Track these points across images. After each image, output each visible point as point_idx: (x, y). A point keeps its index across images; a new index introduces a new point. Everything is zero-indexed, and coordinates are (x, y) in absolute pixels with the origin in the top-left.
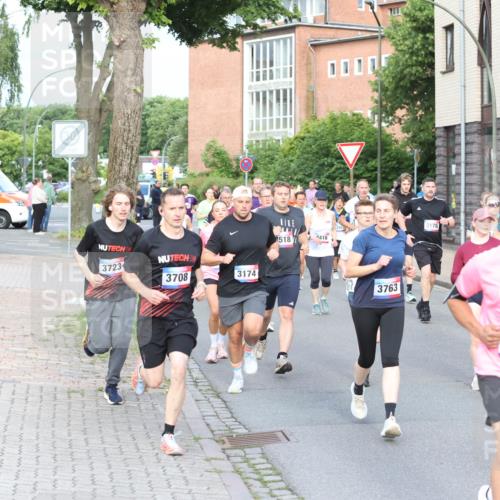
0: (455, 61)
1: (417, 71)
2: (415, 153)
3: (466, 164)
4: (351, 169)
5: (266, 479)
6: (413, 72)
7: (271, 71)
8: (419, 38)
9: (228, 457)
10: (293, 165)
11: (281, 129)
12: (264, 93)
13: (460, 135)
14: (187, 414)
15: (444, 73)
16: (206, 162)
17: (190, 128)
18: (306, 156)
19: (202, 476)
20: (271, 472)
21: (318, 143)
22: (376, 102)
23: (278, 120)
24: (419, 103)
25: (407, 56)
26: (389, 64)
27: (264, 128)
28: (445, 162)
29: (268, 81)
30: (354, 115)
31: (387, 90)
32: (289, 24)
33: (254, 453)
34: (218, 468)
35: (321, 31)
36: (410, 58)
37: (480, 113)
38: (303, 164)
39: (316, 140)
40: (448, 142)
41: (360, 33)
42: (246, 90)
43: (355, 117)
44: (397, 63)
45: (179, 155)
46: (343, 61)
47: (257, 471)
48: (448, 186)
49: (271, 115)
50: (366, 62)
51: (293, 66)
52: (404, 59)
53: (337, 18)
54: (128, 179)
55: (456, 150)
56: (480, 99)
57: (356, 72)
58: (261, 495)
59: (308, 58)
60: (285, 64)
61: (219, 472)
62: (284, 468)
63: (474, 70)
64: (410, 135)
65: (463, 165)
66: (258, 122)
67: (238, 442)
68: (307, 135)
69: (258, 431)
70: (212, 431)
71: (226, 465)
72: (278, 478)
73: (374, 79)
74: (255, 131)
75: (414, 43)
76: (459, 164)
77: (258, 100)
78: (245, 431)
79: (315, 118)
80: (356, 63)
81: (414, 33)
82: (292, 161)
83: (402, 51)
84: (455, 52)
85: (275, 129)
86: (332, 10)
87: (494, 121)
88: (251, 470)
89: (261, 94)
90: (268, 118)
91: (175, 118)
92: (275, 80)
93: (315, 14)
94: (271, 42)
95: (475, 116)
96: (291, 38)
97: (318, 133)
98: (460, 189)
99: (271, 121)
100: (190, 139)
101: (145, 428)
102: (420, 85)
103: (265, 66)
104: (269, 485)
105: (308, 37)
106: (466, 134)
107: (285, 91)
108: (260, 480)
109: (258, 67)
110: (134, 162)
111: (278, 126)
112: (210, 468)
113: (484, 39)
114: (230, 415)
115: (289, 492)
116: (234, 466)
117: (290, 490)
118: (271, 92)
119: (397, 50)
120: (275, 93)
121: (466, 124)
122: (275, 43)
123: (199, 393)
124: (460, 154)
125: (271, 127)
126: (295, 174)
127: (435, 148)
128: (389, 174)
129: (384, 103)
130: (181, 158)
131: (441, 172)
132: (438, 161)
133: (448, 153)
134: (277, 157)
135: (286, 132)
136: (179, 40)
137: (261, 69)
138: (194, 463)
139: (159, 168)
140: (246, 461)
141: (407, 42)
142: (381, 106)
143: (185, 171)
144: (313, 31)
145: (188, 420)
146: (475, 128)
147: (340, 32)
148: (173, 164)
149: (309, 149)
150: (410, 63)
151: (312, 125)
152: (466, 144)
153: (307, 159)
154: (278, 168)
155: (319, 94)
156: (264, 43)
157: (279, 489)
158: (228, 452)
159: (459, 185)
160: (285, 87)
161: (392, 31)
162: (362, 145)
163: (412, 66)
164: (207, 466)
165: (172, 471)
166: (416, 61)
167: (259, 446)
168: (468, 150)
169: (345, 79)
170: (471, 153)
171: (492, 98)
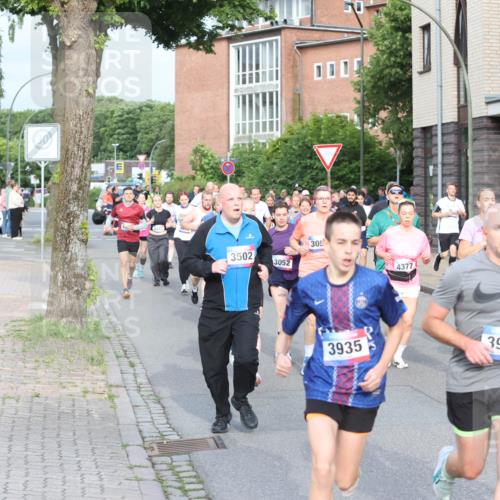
0: (432, 61)
1: (397, 73)
2: (396, 154)
3: (443, 165)
4: (328, 171)
5: (188, 487)
6: (393, 73)
7: (257, 74)
8: (398, 38)
9: (153, 465)
10: (275, 167)
11: (268, 132)
12: (251, 96)
13: (436, 135)
14: (121, 421)
15: (421, 73)
16: (192, 162)
17: (177, 132)
19: (120, 484)
20: (194, 480)
22: (358, 102)
23: (264, 123)
24: (401, 104)
25: (386, 56)
27: (251, 131)
28: (423, 163)
29: (254, 83)
30: (338, 117)
32: (275, 27)
33: (181, 461)
34: (140, 476)
35: (308, 34)
36: (389, 58)
37: (456, 113)
38: (285, 166)
39: (298, 141)
40: (425, 142)
41: (346, 35)
42: (232, 93)
43: (338, 120)
44: (378, 62)
45: (166, 159)
46: (328, 64)
47: (180, 479)
48: (426, 187)
49: (258, 117)
50: (352, 63)
51: (279, 68)
52: (383, 59)
53: (323, 21)
54: (80, 181)
55: (433, 151)
56: (456, 99)
57: (343, 75)
59: (295, 61)
60: (271, 67)
61: (138, 480)
62: (207, 475)
63: (450, 70)
64: (390, 136)
65: (440, 166)
66: (244, 125)
67: (167, 448)
68: (291, 136)
69: (190, 438)
70: (143, 438)
71: (148, 473)
72: (200, 486)
73: (356, 78)
74: (241, 134)
75: (393, 43)
76: (436, 165)
77: (244, 103)
78: (177, 438)
79: (300, 119)
80: (342, 65)
81: (395, 34)
82: (274, 164)
83: (381, 51)
84: (432, 52)
85: (261, 132)
86: (318, 12)
87: (470, 122)
88: (174, 478)
89: (247, 98)
90: (254, 121)
91: (164, 122)
92: (261, 83)
93: (300, 17)
94: (257, 44)
95: (451, 116)
96: (276, 41)
97: (301, 134)
98: (436, 190)
99: (258, 124)
100: (176, 143)
101: (74, 434)
103: (251, 69)
104: (190, 493)
105: (295, 39)
106: (443, 134)
107: (271, 94)
108: (180, 488)
109: (244, 70)
111: (264, 129)
112: (131, 476)
113: (460, 40)
114: (165, 421)
116: (157, 474)
117: (209, 498)
118: (257, 95)
119: (378, 49)
120: (261, 96)
121: (443, 125)
122: (260, 46)
123: (140, 398)
124: (436, 155)
125: (258, 130)
126: (278, 177)
127: (413, 149)
129: (367, 104)
130: (168, 162)
131: (419, 173)
132: (416, 162)
133: (425, 154)
134: (260, 159)
135: (273, 135)
137: (247, 72)
138: (116, 472)
140: (171, 468)
141: (386, 43)
142: (364, 107)
143: (171, 175)
144: (299, 33)
145: (120, 427)
146: (451, 128)
147: (326, 34)
148: (160, 167)
149: (292, 151)
150: (388, 63)
151: (297, 127)
152: (443, 144)
153: (290, 162)
154: (262, 172)
155: (306, 97)
156: (250, 45)
157: (198, 498)
158: (155, 459)
159: (436, 186)
160: (271, 90)
161: (374, 31)
162: (339, 147)
163: (392, 67)
164: (129, 474)
165: (91, 479)
166: (395, 62)
167: (188, 453)
168: (445, 151)
169: (331, 82)
170: (448, 154)
171: (468, 98)
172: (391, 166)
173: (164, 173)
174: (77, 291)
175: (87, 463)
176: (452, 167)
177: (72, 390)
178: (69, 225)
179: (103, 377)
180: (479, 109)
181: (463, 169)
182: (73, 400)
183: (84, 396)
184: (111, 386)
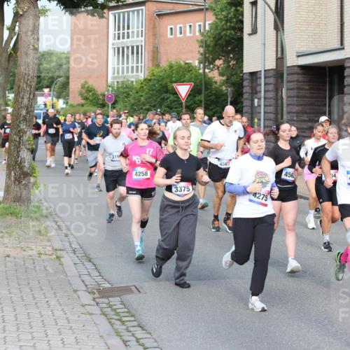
0: (258, 26)
1: (231, 33)
2: (228, 90)
3: (265, 98)
4: (184, 102)
5: (124, 319)
6: (228, 34)
7: (128, 33)
8: (232, 10)
9: (97, 304)
10: (142, 98)
11: (135, 73)
12: (123, 48)
13: (260, 78)
14: (68, 274)
15: (249, 35)
16: (81, 94)
18: (151, 92)
19: (79, 317)
20: (127, 314)
21: (160, 83)
22: (202, 54)
23: (132, 67)
24: (231, 56)
25: (223, 23)
26: (211, 29)
27: (123, 73)
28: (250, 97)
29: (126, 40)
30: (186, 64)
31: (209, 46)
33: (115, 301)
34: (90, 312)
35: (164, 5)
36: (226, 24)
37: (275, 63)
38: (149, 98)
39: (159, 81)
40: (252, 83)
41: (191, 6)
42: (110, 46)
43: (187, 66)
44: (217, 27)
45: (63, 91)
46: (178, 26)
47: (117, 314)
48: (252, 114)
49: (128, 63)
50: (195, 26)
51: (143, 29)
52: (221, 25)
54: (28, 108)
55: (258, 89)
56: (275, 53)
57: (188, 34)
58: (120, 330)
59: (154, 24)
60: (138, 28)
61: (91, 314)
62: (136, 312)
63: (271, 33)
64: (224, 78)
65: (263, 100)
66: (118, 68)
67: (105, 293)
68: (149, 78)
69: (119, 285)
70: (86, 286)
71: (96, 310)
72: (133, 319)
73: (200, 38)
74: (116, 75)
75: (228, 14)
76: (260, 99)
77: (119, 53)
78: (110, 286)
79: (158, 66)
80: (188, 27)
81: (229, 7)
82: (141, 96)
83: (220, 19)
84: (258, 20)
85: (130, 74)
87: (285, 69)
88: (113, 313)
89: (121, 49)
90: (125, 66)
91: (60, 65)
92: (130, 39)
94: (128, 12)
95: (271, 64)
96: (142, 10)
97: (160, 76)
98: (260, 116)
99: (128, 68)
100: (70, 80)
101: (39, 283)
102: (233, 43)
103: (124, 29)
104: (126, 323)
105: (155, 9)
106: (265, 77)
107: (138, 47)
108: (119, 320)
109: (119, 30)
110: (32, 96)
111: (132, 72)
112: (84, 311)
113: (279, 12)
114: (98, 274)
115: (140, 329)
116: (102, 310)
117: (141, 327)
118: (128, 48)
119: (217, 18)
120: (130, 48)
121: (265, 71)
122: (131, 13)
123: (76, 258)
124: (260, 92)
125: (128, 72)
126: (144, 105)
127: (243, 87)
128: (211, 105)
129: (207, 55)
130: (64, 93)
131: (247, 104)
132: (245, 96)
133: (252, 91)
134: (131, 93)
135: (138, 76)
136: (64, 11)
137: (121, 31)
138: (73, 308)
139: (49, 100)
140: (110, 306)
141: (224, 13)
142: (205, 57)
143: (67, 103)
144: (158, 5)
145: (69, 278)
146: (271, 74)
147: (176, 6)
148: (58, 97)
149: (154, 88)
150: (225, 27)
151: (156, 71)
152: (265, 84)
153: (152, 95)
154: (132, 101)
155: (162, 49)
156: (124, 13)
157: (133, 326)
158: (97, 300)
159: (260, 113)
160: (138, 44)
161: (213, 5)
162: (191, 85)
163: (227, 30)
164: (82, 310)
165: (58, 313)
166: (230, 26)
167: (120, 296)
168: (266, 89)
169: (180, 39)
170: (268, 91)
171: (284, 53)
172: (223, 98)
173: (61, 101)
174: (25, 184)
175: (53, 302)
176: (272, 100)
177: (30, 252)
178: (20, 139)
179: (49, 244)
180: (292, 60)
181: (279, 102)
182: (33, 259)
183: (39, 257)
184: (56, 250)
